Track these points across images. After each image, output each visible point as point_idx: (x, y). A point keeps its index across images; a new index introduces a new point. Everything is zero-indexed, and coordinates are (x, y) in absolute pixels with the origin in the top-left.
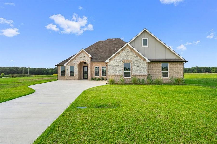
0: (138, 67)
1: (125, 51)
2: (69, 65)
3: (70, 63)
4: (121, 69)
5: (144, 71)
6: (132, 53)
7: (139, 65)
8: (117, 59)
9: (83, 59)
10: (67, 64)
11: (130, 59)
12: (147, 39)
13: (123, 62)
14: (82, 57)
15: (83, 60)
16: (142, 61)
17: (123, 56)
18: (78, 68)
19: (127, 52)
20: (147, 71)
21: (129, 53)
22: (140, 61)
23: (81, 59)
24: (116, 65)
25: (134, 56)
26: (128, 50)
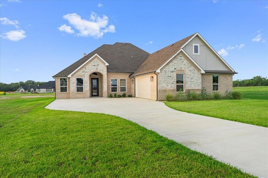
0: (192, 79)
1: (177, 58)
2: (75, 76)
3: (77, 74)
4: (173, 82)
5: (198, 84)
6: (186, 61)
7: (193, 77)
8: (169, 69)
9: (97, 68)
10: (72, 75)
11: (183, 69)
12: (198, 45)
13: (176, 73)
14: (95, 66)
15: (97, 70)
16: (196, 71)
17: (175, 65)
18: (89, 81)
19: (180, 59)
20: (201, 84)
21: (182, 61)
22: (194, 72)
23: (93, 68)
24: (168, 76)
25: (188, 66)
26: (180, 58)
